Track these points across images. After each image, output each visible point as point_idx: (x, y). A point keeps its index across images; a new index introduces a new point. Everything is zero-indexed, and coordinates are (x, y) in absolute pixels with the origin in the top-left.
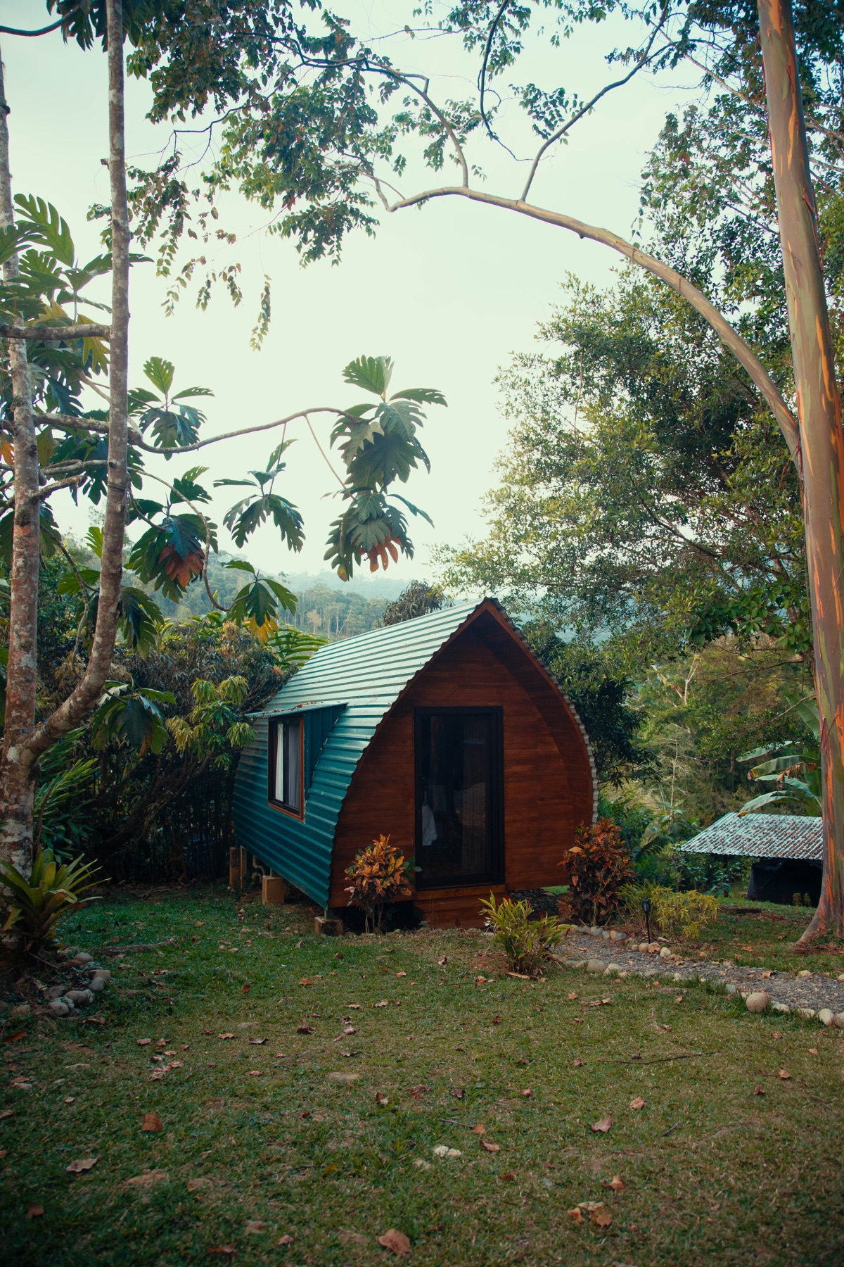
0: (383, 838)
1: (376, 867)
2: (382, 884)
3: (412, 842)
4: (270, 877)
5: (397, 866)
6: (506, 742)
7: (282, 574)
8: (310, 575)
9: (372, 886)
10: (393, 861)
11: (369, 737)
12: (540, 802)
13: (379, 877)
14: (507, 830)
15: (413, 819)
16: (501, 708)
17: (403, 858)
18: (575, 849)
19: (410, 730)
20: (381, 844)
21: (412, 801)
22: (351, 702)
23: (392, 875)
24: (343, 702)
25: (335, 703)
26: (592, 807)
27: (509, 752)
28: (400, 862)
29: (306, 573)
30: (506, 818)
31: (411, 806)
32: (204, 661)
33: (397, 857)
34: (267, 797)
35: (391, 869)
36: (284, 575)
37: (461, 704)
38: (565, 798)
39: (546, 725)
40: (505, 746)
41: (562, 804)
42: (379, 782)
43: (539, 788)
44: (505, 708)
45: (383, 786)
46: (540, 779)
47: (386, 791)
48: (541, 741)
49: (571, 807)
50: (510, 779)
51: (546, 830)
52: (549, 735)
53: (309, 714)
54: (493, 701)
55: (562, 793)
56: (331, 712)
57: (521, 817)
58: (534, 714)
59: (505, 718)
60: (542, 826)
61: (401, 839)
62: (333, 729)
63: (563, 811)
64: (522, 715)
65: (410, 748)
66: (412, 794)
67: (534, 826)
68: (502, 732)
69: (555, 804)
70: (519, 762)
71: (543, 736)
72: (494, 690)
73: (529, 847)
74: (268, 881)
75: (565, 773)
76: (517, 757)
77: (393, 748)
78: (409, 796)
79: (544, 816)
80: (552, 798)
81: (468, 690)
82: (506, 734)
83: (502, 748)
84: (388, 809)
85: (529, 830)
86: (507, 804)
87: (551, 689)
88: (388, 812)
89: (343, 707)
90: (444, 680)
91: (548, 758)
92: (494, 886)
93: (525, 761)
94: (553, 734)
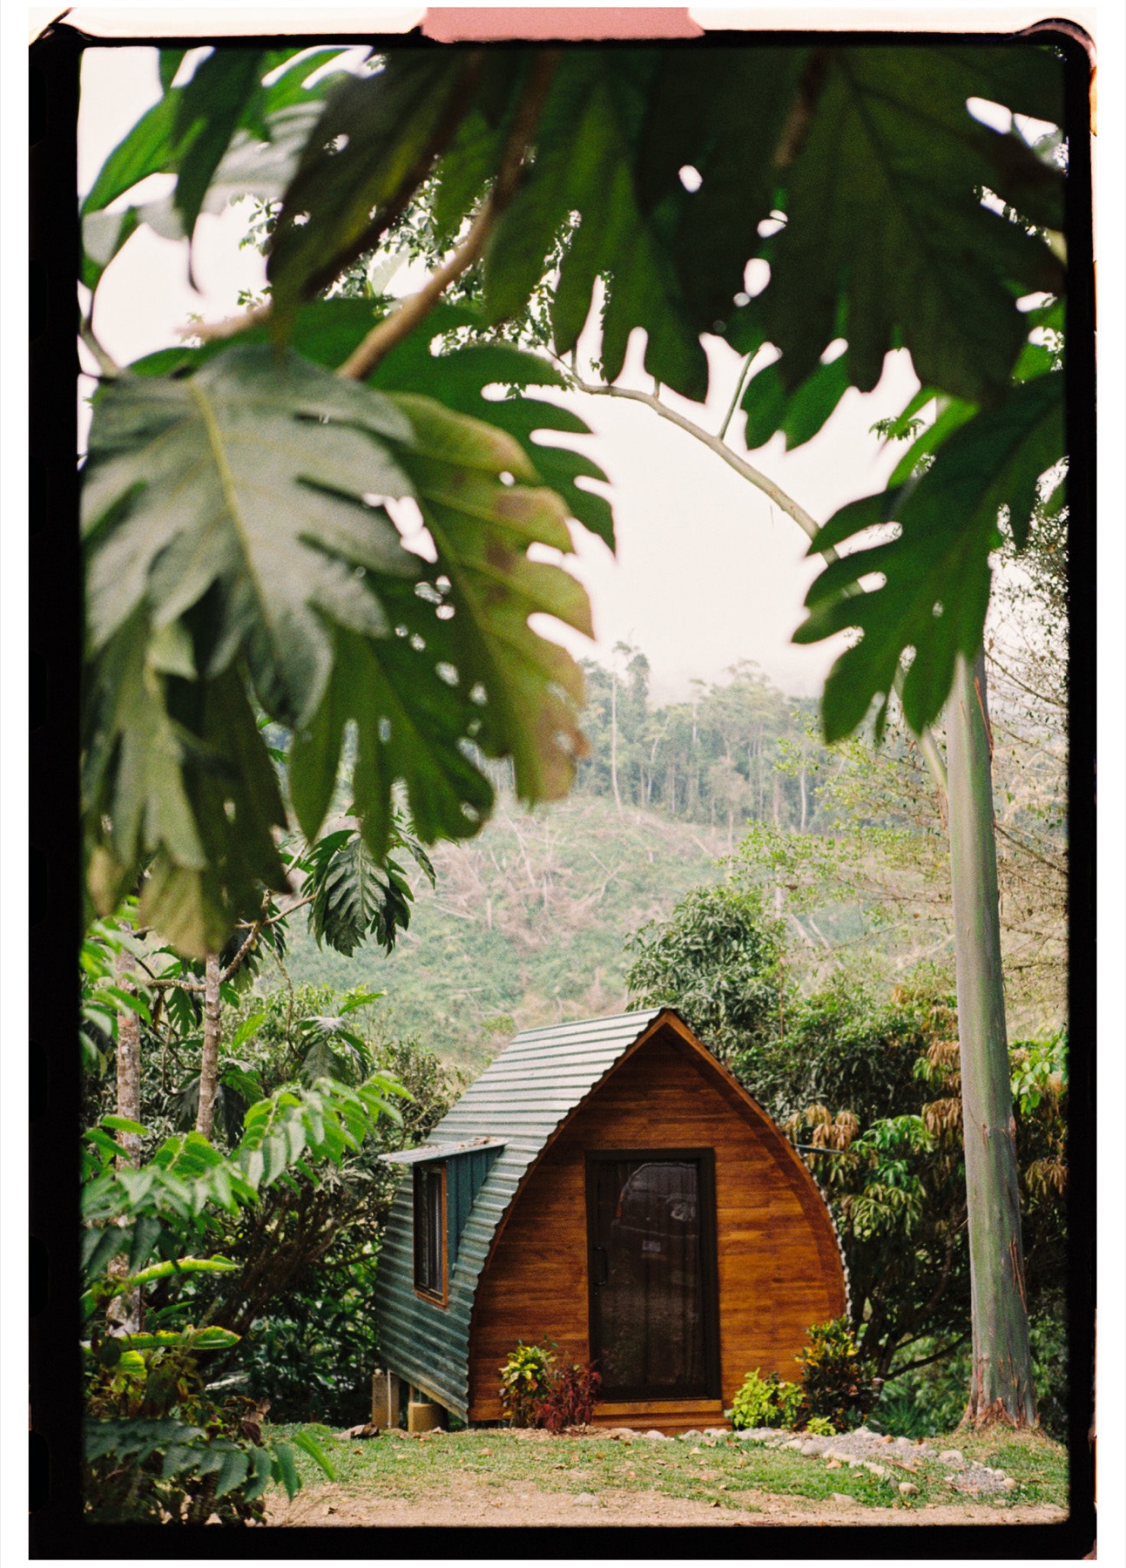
3: (585, 1335)
4: (418, 1404)
6: (720, 1198)
11: (512, 1192)
12: (774, 1284)
14: (725, 1322)
15: (585, 1303)
16: (711, 1151)
19: (579, 1183)
21: (584, 1279)
22: (510, 1143)
24: (501, 1142)
25: (491, 1144)
26: (843, 1292)
27: (725, 1214)
30: (723, 1306)
31: (583, 1287)
34: (411, 1281)
37: (653, 1146)
38: (814, 1280)
39: (782, 1174)
40: (719, 1204)
41: (810, 1288)
42: (537, 1252)
43: (772, 1263)
44: (719, 1150)
45: (544, 1258)
46: (774, 1250)
47: (547, 1265)
48: (775, 1197)
49: (824, 1292)
50: (728, 1251)
51: (785, 1325)
52: (787, 1188)
53: (453, 1161)
54: (700, 1140)
55: (809, 1272)
56: (484, 1157)
57: (745, 1306)
58: (764, 1159)
59: (718, 1164)
60: (780, 1319)
61: (569, 1331)
62: (485, 1181)
63: (811, 1298)
64: (745, 1160)
65: (580, 1206)
66: (585, 1270)
67: (765, 1319)
68: (714, 1184)
69: (800, 1288)
70: (739, 1226)
71: (779, 1189)
72: (703, 1125)
73: (758, 1348)
74: (415, 1408)
75: (813, 1242)
76: (737, 1220)
77: (555, 1207)
78: (580, 1273)
79: (781, 1305)
80: (793, 1280)
81: (663, 1126)
82: (721, 1188)
83: (715, 1207)
84: (551, 1290)
85: (757, 1324)
86: (724, 1286)
87: (767, 1126)
88: (551, 1295)
89: (500, 1150)
90: (628, 1113)
91: (787, 1220)
92: (704, 1402)
93: (751, 1225)
94: (792, 1187)
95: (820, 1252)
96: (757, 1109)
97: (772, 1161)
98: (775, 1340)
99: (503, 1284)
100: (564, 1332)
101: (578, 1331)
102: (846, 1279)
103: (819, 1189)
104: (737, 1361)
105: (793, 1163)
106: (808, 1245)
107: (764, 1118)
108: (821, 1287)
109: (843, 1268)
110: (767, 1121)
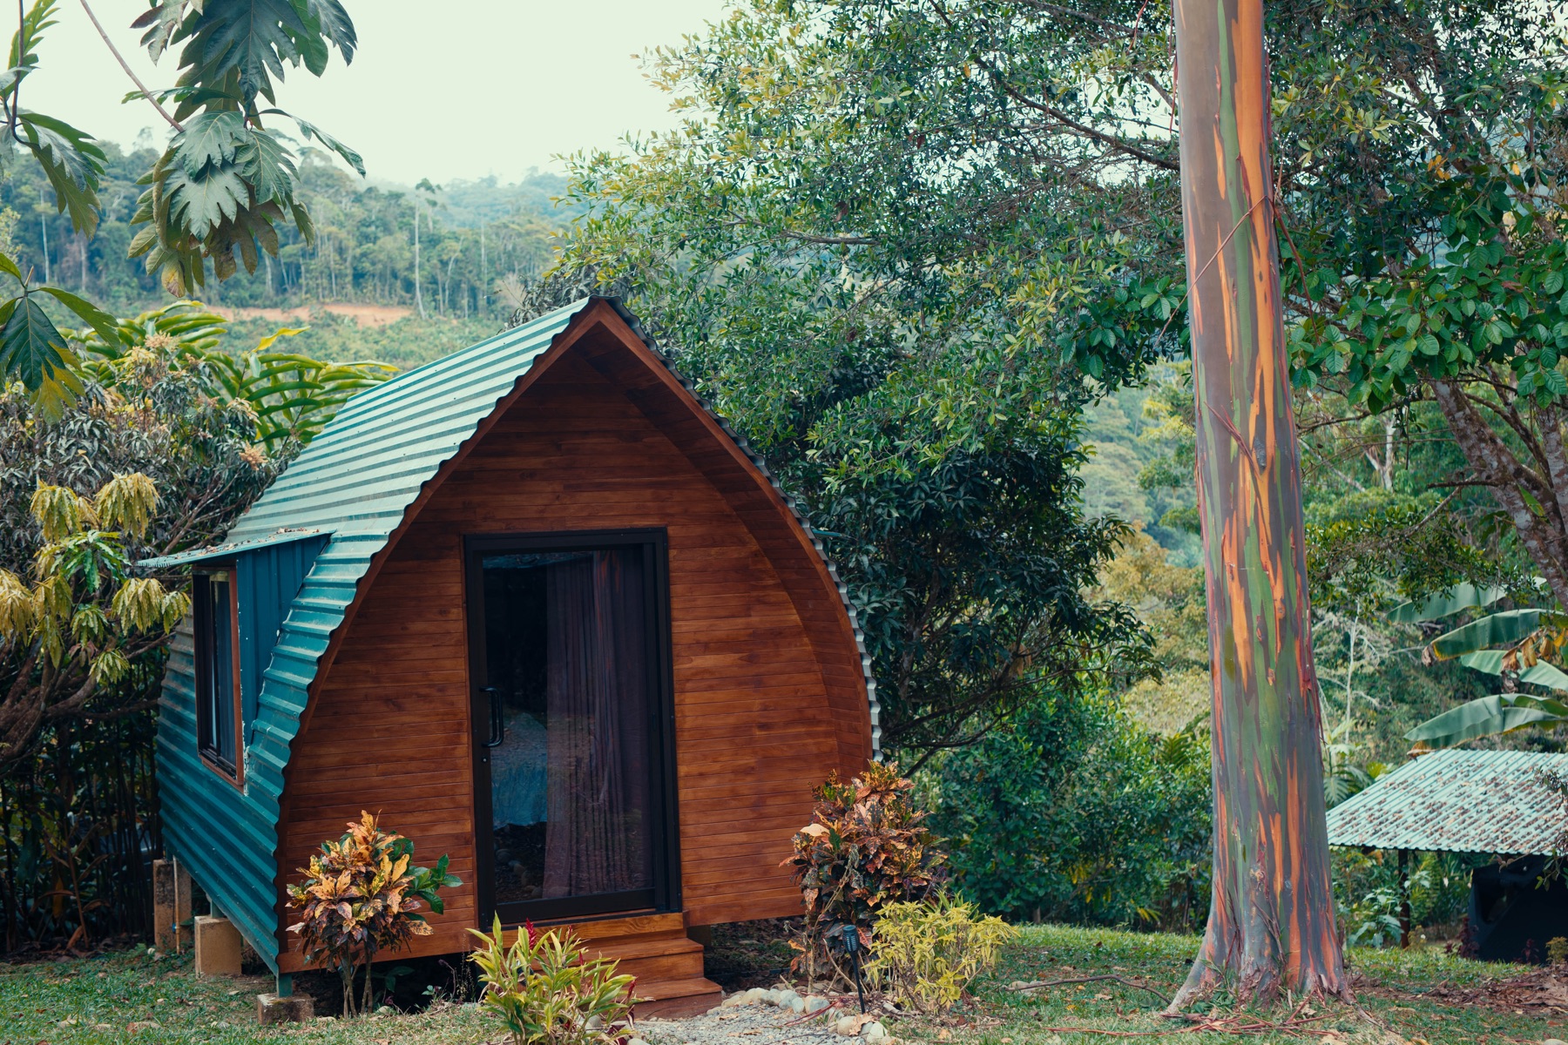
0: (367, 818)
1: (345, 879)
2: (356, 914)
3: (468, 827)
4: (209, 920)
5: (396, 877)
6: (676, 604)
7: (426, 185)
8: (502, 184)
9: (333, 917)
10: (387, 865)
11: (344, 604)
12: (758, 733)
13: (351, 901)
14: (685, 794)
15: (467, 776)
16: (662, 531)
17: (406, 858)
18: (814, 830)
19: (456, 588)
20: (360, 830)
21: (465, 738)
22: (341, 530)
23: (384, 893)
24: (324, 530)
25: (310, 532)
26: (870, 741)
27: (684, 627)
28: (401, 867)
29: (491, 181)
30: (683, 770)
31: (463, 750)
32: (63, 442)
33: (394, 858)
34: (195, 740)
35: (377, 883)
36: (429, 188)
37: (571, 525)
38: (819, 722)
39: (769, 566)
40: (675, 614)
41: (810, 735)
42: (387, 700)
43: (757, 702)
44: (671, 531)
45: (400, 708)
46: (758, 683)
47: (407, 719)
48: (760, 601)
49: (833, 742)
50: (689, 685)
51: (776, 792)
52: (776, 587)
53: (249, 560)
54: (645, 515)
55: (809, 713)
56: (298, 550)
57: (716, 767)
58: (742, 542)
59: (673, 553)
60: (769, 785)
61: (443, 821)
62: (302, 588)
63: (814, 750)
64: (713, 545)
65: (456, 623)
66: (466, 724)
67: (746, 785)
68: (667, 583)
69: (797, 736)
70: (706, 647)
71: (765, 587)
72: (648, 493)
73: (735, 830)
74: (203, 926)
75: (816, 667)
76: (703, 638)
77: (418, 626)
78: (458, 728)
79: (769, 762)
80: (788, 724)
81: (585, 497)
82: (677, 589)
83: (669, 620)
84: (412, 759)
85: (735, 795)
86: (684, 739)
87: (757, 488)
88: (413, 765)
89: (324, 541)
90: (531, 474)
91: (776, 635)
92: (656, 917)
93: (723, 646)
94: (784, 585)
95: (827, 682)
96: (743, 462)
97: (754, 546)
98: (762, 817)
99: (331, 754)
100: (434, 823)
101: (457, 821)
102: (875, 721)
103: (838, 585)
104: (704, 852)
105: (799, 546)
106: (808, 671)
107: (755, 476)
108: (827, 734)
109: (870, 704)
110: (759, 481)
